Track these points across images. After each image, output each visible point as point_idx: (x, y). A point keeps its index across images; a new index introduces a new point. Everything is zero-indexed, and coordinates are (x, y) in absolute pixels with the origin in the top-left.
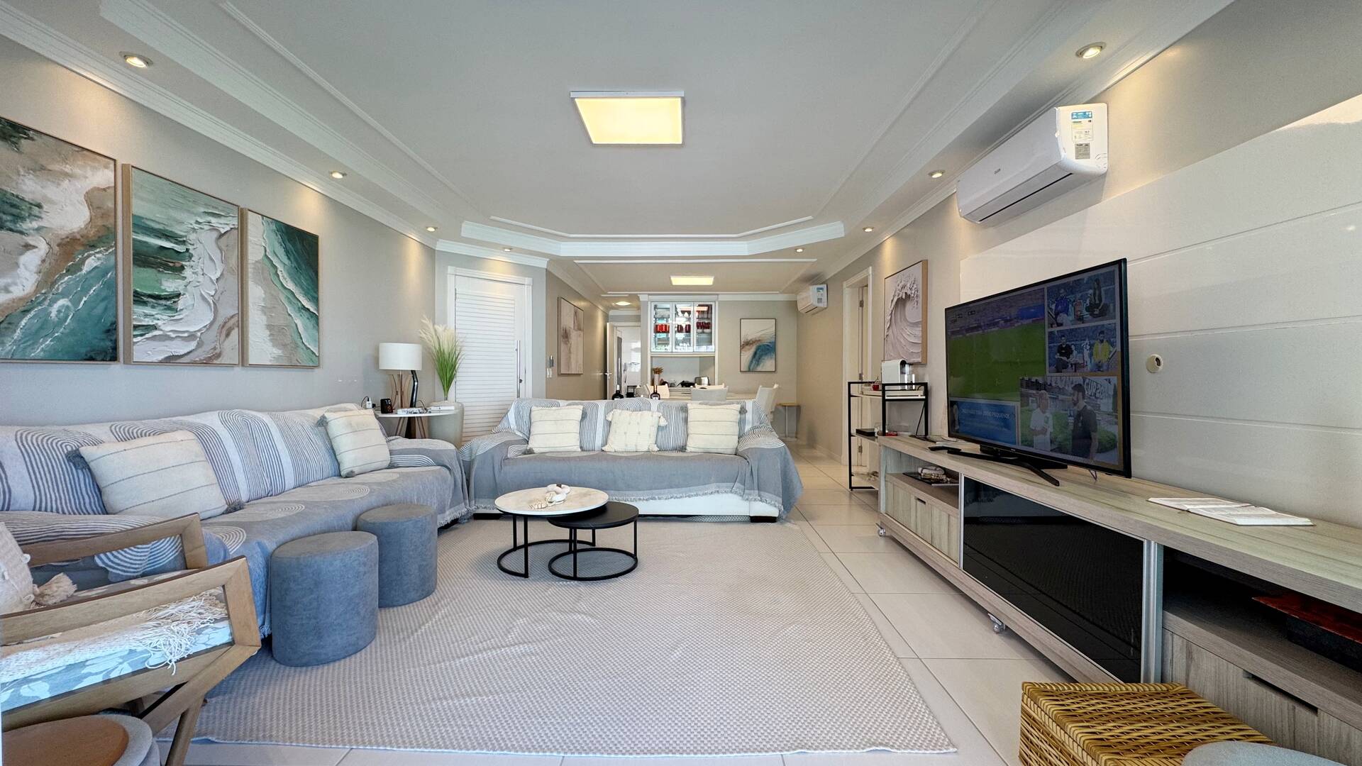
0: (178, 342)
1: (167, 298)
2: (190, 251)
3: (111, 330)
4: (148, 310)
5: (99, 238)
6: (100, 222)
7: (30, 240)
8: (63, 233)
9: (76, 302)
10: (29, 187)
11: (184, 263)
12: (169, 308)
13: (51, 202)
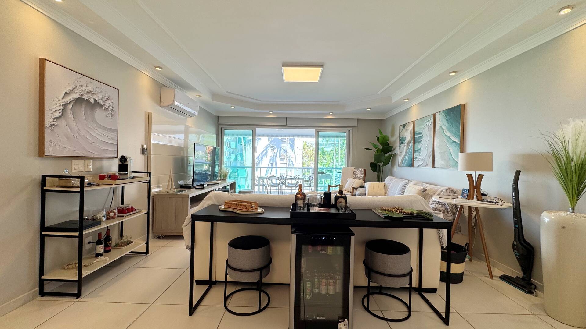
0: (420, 161)
1: (419, 150)
2: (423, 135)
4: (416, 154)
5: (411, 139)
6: (411, 136)
8: (408, 141)
9: (408, 155)
10: (405, 134)
11: (422, 139)
12: (419, 152)
13: (407, 136)
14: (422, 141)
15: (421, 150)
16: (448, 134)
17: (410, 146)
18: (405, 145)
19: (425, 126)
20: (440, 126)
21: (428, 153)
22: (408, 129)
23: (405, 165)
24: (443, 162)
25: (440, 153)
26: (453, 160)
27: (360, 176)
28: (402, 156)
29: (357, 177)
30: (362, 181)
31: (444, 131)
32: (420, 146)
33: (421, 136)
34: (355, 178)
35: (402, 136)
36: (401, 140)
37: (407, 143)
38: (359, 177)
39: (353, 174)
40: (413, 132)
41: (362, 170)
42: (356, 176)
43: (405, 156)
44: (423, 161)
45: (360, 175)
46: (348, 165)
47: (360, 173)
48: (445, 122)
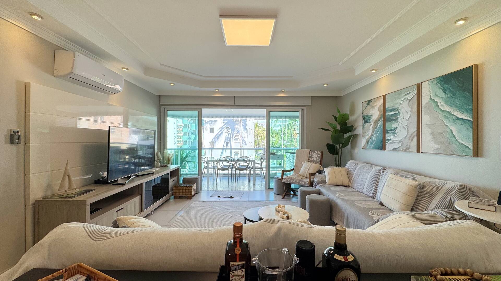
2: (400, 112)
6: (380, 114)
11: (398, 117)
14: (397, 118)
15: (397, 131)
16: (447, 108)
17: (379, 125)
19: (402, 100)
20: (431, 99)
21: (410, 134)
22: (376, 105)
24: (437, 146)
25: (432, 134)
26: (458, 144)
27: (317, 160)
29: (313, 161)
30: (318, 165)
31: (439, 104)
32: (394, 125)
33: (397, 112)
34: (310, 162)
35: (366, 114)
36: (364, 119)
37: (374, 122)
38: (315, 160)
39: (309, 157)
40: (382, 108)
41: (319, 152)
42: (312, 159)
43: (371, 137)
44: (400, 144)
45: (316, 158)
46: (302, 147)
47: (316, 156)
48: (440, 93)
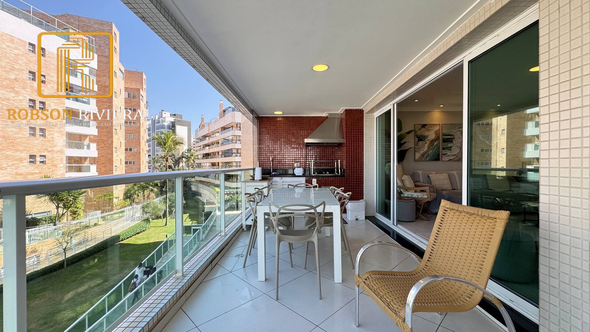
0: (452, 157)
1: (449, 148)
3: (439, 155)
4: (445, 151)
5: (437, 139)
6: (437, 136)
7: (427, 142)
8: (431, 140)
9: (433, 151)
10: (426, 134)
12: (449, 150)
13: (429, 135)
14: (453, 141)
15: (452, 148)
17: (435, 144)
18: (426, 143)
19: (456, 131)
21: (461, 151)
22: (432, 130)
23: (427, 160)
28: (422, 152)
32: (450, 145)
33: (452, 137)
35: (420, 134)
36: (418, 137)
40: (439, 133)
43: (427, 152)
44: (455, 156)
